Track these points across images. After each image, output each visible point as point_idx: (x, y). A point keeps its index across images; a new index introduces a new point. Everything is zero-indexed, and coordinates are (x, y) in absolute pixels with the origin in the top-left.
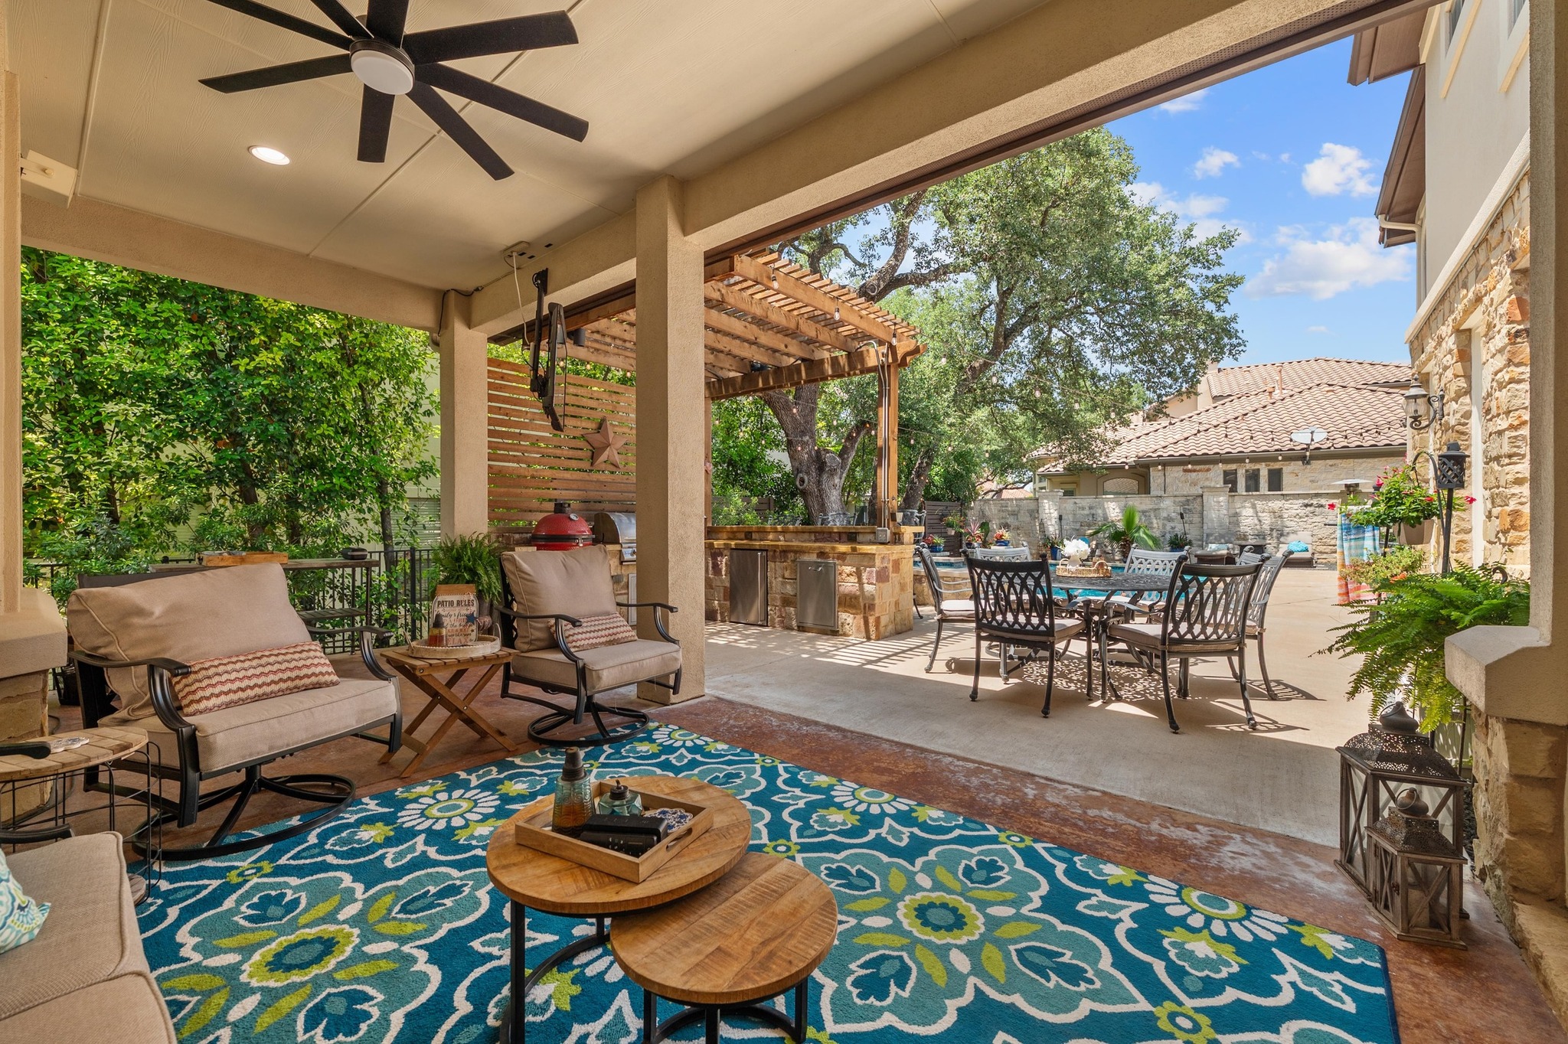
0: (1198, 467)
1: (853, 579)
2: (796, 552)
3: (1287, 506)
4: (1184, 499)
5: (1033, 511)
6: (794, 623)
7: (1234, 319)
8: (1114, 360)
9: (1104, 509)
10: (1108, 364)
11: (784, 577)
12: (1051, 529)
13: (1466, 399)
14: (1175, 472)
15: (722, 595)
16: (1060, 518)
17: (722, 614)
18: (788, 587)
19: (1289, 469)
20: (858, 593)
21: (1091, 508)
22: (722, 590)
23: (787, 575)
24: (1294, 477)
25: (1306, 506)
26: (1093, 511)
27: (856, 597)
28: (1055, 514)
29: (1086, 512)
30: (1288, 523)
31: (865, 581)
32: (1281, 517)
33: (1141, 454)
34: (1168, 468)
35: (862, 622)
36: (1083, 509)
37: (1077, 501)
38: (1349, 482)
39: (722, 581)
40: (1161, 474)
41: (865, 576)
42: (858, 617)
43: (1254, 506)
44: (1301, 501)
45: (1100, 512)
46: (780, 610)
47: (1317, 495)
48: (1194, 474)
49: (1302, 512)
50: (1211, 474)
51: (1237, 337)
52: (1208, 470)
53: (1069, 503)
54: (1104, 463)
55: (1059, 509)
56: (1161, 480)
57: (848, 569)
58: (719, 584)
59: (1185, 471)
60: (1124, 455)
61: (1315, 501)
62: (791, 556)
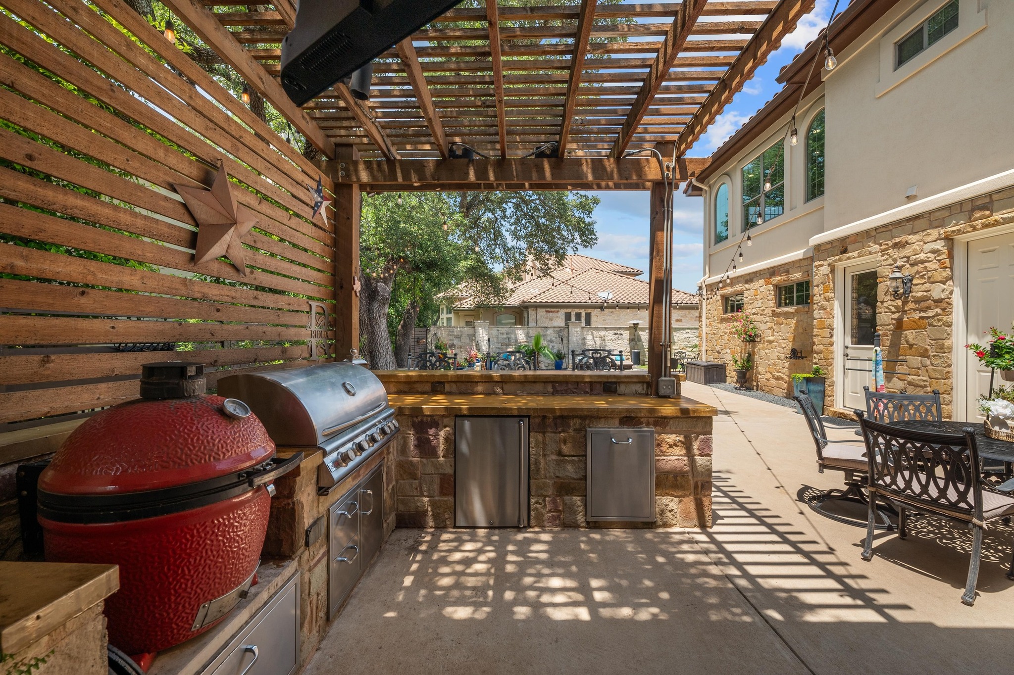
0: (553, 310)
1: (679, 451)
2: (583, 418)
3: (607, 334)
4: (558, 329)
5: (471, 335)
6: (580, 518)
7: (595, 223)
8: (518, 238)
9: (515, 334)
10: (515, 240)
11: (560, 453)
12: (484, 348)
13: (950, 283)
14: (542, 312)
15: (436, 487)
16: (489, 340)
17: (435, 517)
18: (569, 467)
19: (594, 313)
20: (687, 469)
21: (507, 334)
22: (437, 480)
23: (566, 449)
24: (597, 318)
25: (615, 334)
26: (509, 336)
27: (682, 474)
28: (486, 338)
29: (505, 336)
30: (608, 344)
31: (697, 452)
32: (604, 340)
33: (525, 300)
34: (538, 309)
35: (692, 506)
36: (503, 334)
37: (499, 329)
38: (635, 322)
39: (437, 466)
40: (534, 312)
41: (696, 446)
42: (686, 500)
43: (592, 334)
44: (613, 332)
45: (513, 336)
46: (554, 501)
47: (620, 328)
48: (551, 314)
49: (614, 337)
50: (559, 314)
51: (595, 235)
52: (558, 312)
53: (494, 331)
54: (504, 304)
55: (488, 334)
56: (534, 317)
57: (671, 438)
58: (430, 469)
59: (547, 311)
60: (514, 300)
61: (619, 332)
62: (576, 423)
